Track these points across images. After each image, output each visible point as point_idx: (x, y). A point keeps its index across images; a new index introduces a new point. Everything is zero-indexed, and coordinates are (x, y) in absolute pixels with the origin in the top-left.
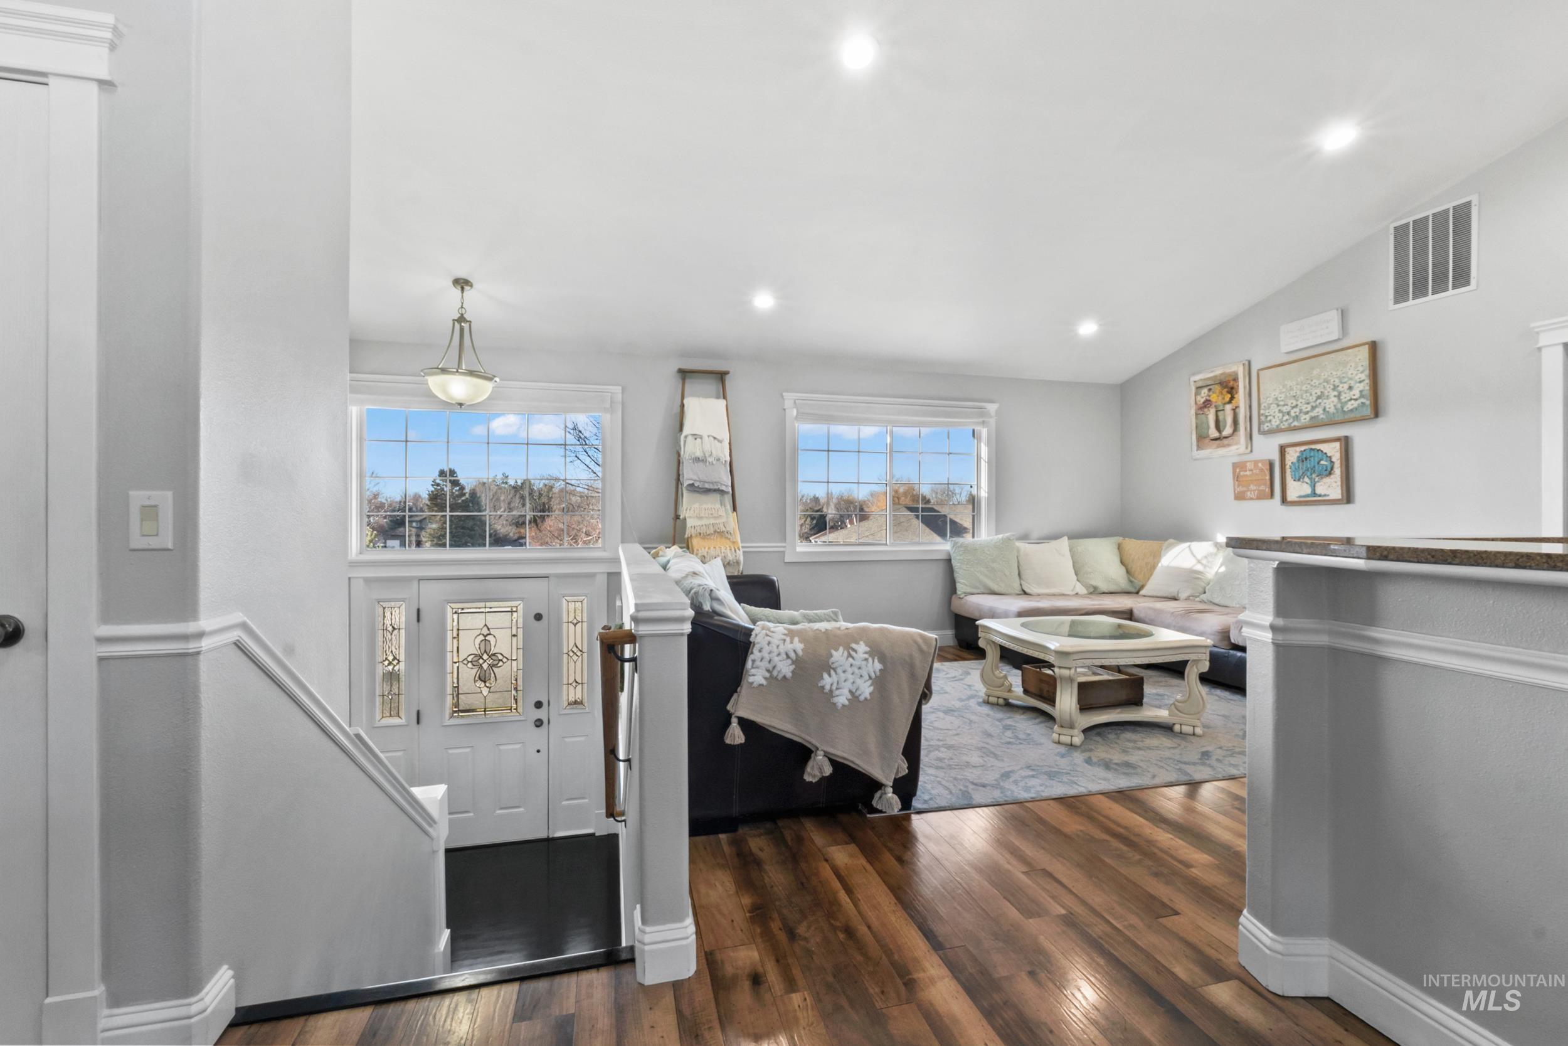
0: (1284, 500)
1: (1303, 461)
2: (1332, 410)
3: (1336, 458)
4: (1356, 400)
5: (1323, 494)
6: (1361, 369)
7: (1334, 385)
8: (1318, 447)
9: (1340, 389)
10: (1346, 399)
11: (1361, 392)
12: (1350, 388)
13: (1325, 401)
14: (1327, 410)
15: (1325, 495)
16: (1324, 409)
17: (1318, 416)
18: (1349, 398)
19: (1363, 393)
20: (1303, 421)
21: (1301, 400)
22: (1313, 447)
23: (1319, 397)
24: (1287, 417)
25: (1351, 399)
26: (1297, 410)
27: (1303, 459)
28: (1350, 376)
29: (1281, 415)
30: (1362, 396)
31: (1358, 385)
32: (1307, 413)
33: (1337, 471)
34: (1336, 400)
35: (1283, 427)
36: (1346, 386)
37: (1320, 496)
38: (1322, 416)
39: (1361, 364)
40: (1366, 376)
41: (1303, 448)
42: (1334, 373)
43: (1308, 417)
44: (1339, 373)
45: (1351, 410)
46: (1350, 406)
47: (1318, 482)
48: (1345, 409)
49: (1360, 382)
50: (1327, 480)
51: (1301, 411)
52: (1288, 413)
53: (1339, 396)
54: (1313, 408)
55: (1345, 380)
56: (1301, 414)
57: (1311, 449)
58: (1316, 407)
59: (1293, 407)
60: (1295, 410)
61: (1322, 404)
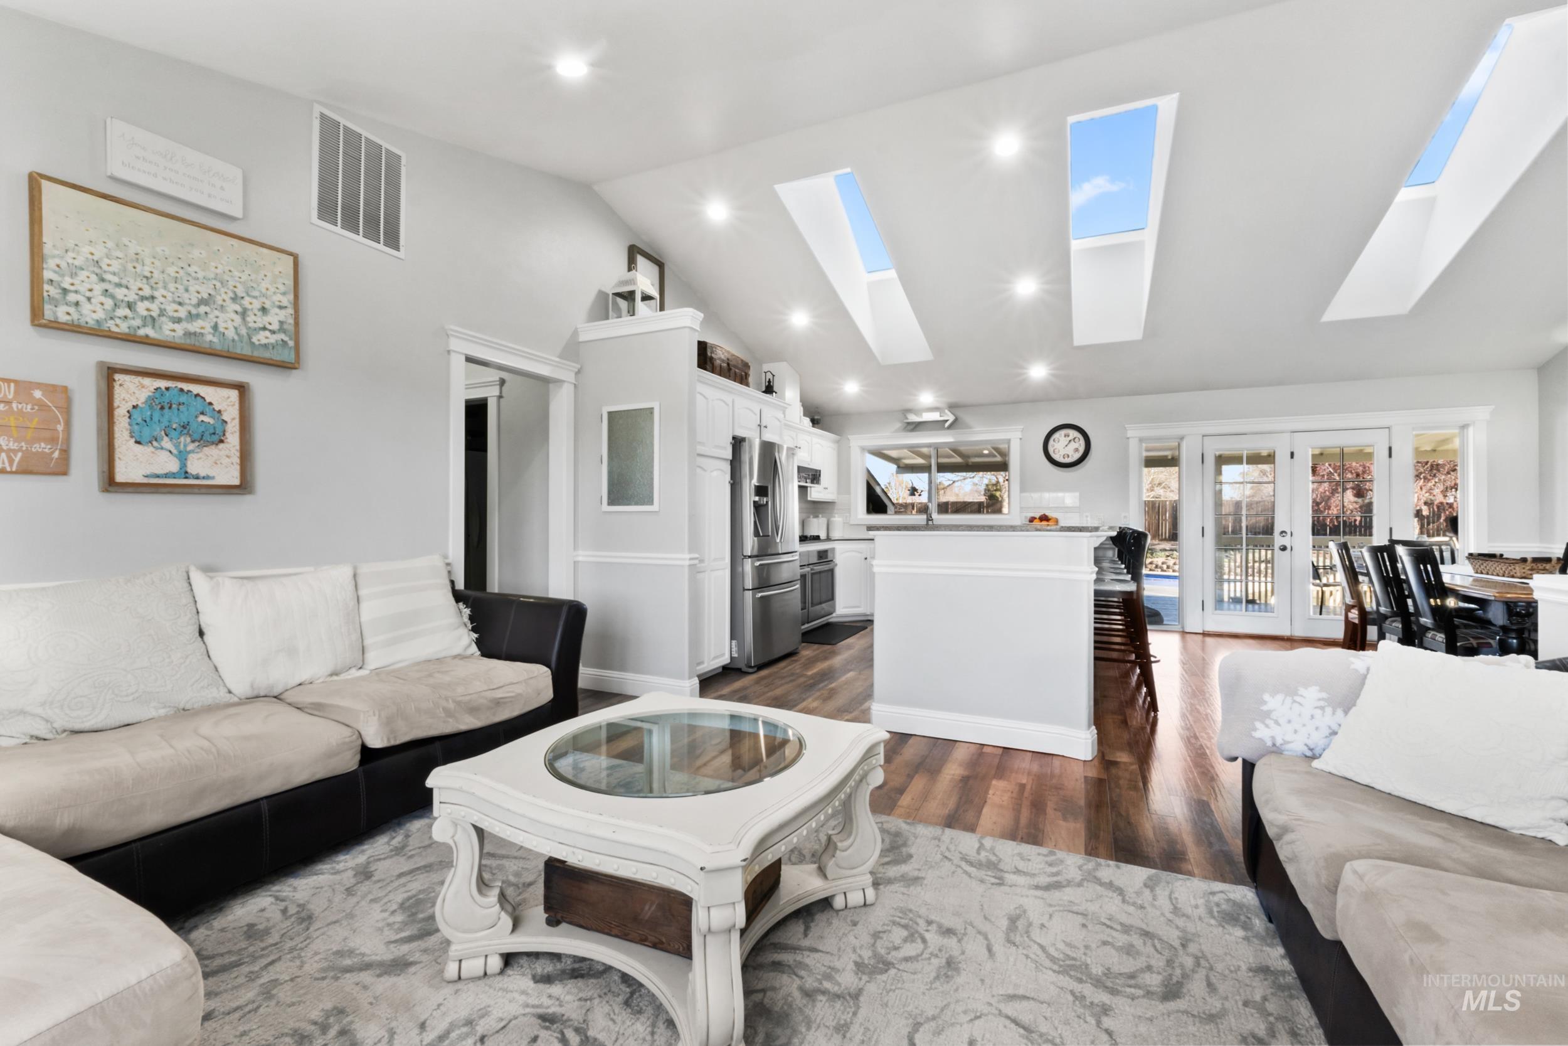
0: (110, 484)
1: (162, 408)
2: (231, 334)
3: (231, 414)
4: (273, 332)
5: (202, 474)
6: (282, 288)
7: (235, 293)
8: (195, 389)
9: (246, 302)
10: (256, 325)
11: (281, 323)
12: (264, 310)
13: (217, 313)
14: (221, 329)
15: (207, 477)
16: (215, 327)
17: (202, 334)
18: (261, 326)
19: (285, 326)
20: (168, 332)
21: (163, 292)
22: (186, 386)
23: (202, 302)
24: (123, 311)
25: (264, 329)
26: (155, 307)
27: (160, 403)
28: (264, 291)
29: (109, 303)
30: (282, 330)
31: (277, 310)
32: (178, 320)
33: (233, 438)
34: (238, 319)
35: (115, 329)
36: (257, 305)
37: (197, 477)
38: (209, 338)
39: (281, 280)
40: (289, 301)
41: (163, 384)
42: (237, 274)
43: (180, 329)
44: (244, 277)
45: (265, 346)
46: (262, 338)
47: (192, 451)
48: (254, 340)
49: (281, 307)
50: (212, 451)
51: (162, 312)
52: (130, 306)
53: (244, 314)
54: (191, 317)
55: (256, 293)
56: (164, 319)
57: (182, 390)
58: (198, 316)
59: (143, 298)
60: (146, 304)
61: (211, 316)
